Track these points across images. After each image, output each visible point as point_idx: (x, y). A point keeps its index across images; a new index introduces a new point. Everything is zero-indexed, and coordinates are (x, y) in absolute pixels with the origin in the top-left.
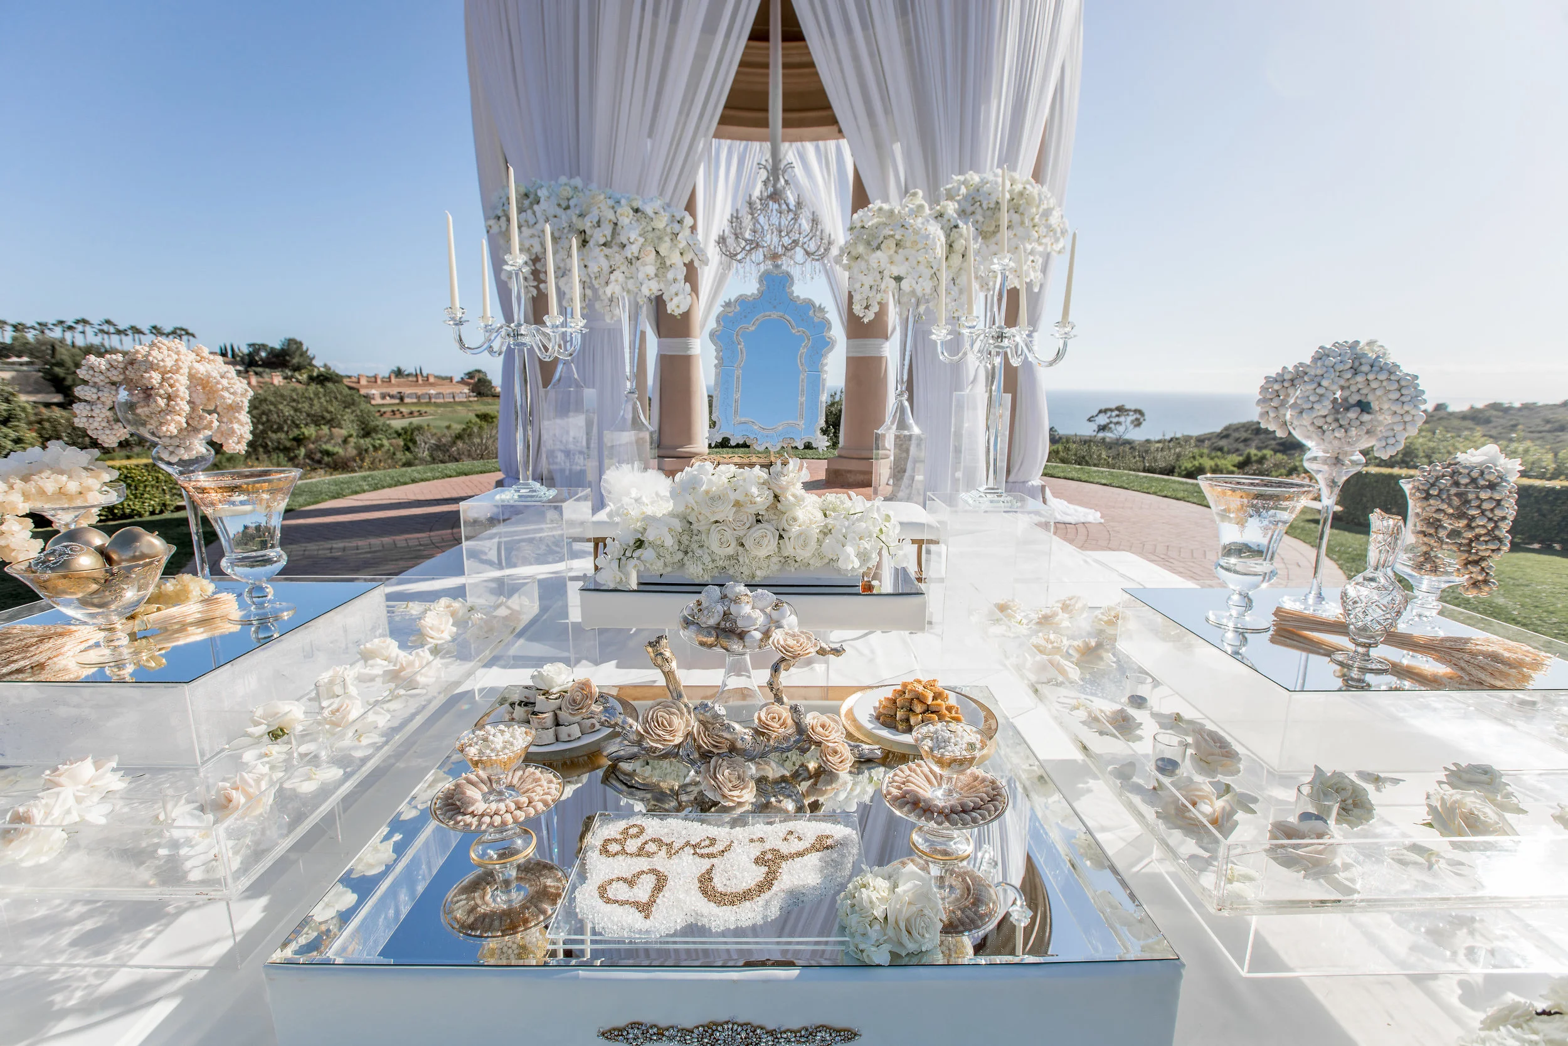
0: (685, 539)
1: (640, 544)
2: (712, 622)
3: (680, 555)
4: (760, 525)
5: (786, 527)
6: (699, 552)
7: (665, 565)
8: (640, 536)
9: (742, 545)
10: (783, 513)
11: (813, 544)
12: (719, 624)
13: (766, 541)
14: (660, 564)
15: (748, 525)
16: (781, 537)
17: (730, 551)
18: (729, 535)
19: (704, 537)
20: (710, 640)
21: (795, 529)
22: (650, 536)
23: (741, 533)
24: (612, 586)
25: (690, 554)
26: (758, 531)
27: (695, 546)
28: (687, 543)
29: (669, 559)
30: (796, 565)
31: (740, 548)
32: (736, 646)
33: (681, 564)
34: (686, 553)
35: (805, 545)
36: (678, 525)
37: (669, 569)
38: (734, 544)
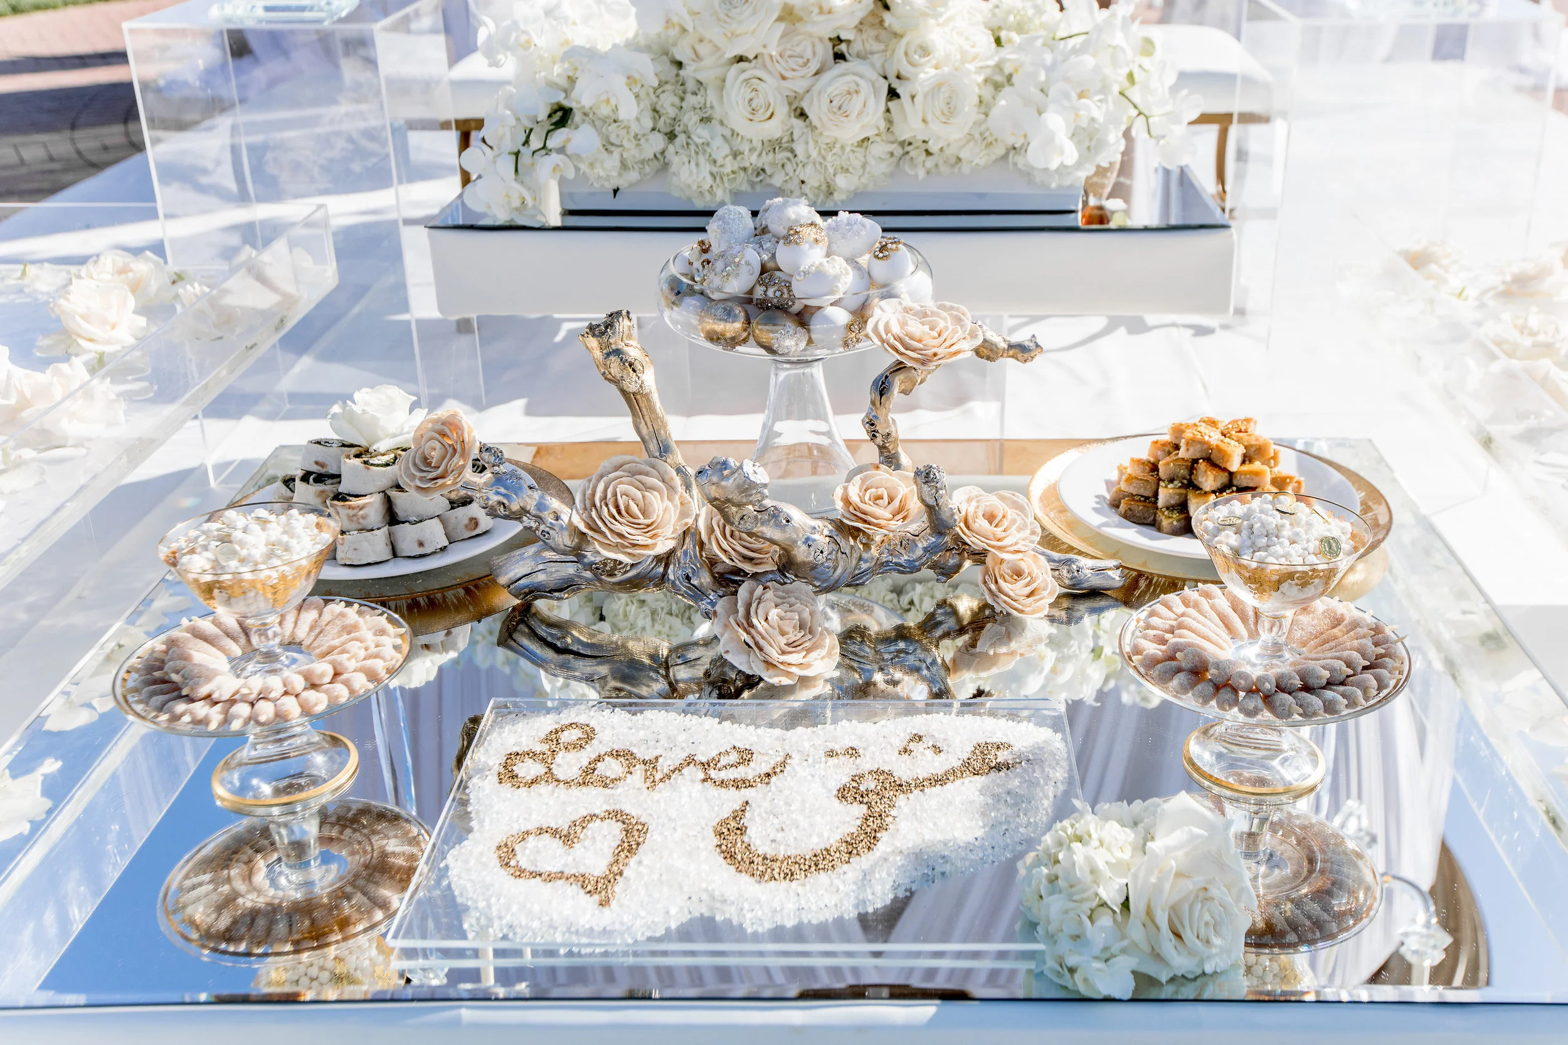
0: (668, 102)
1: (562, 116)
2: (736, 286)
3: (658, 142)
4: (842, 66)
5: (906, 69)
6: (701, 134)
7: (624, 166)
8: (561, 98)
9: (803, 115)
10: (897, 36)
11: (969, 112)
12: (751, 291)
13: (857, 102)
14: (612, 162)
15: (814, 66)
16: (893, 94)
17: (774, 129)
18: (771, 92)
19: (712, 97)
20: (734, 327)
21: (925, 75)
22: (582, 98)
23: (799, 86)
24: (502, 218)
25: (681, 139)
26: (839, 79)
27: (691, 119)
28: (672, 112)
29: (632, 152)
30: (930, 162)
31: (798, 123)
32: (790, 340)
33: (661, 162)
34: (671, 136)
35: (950, 111)
36: (649, 70)
37: (633, 176)
38: (782, 111)
